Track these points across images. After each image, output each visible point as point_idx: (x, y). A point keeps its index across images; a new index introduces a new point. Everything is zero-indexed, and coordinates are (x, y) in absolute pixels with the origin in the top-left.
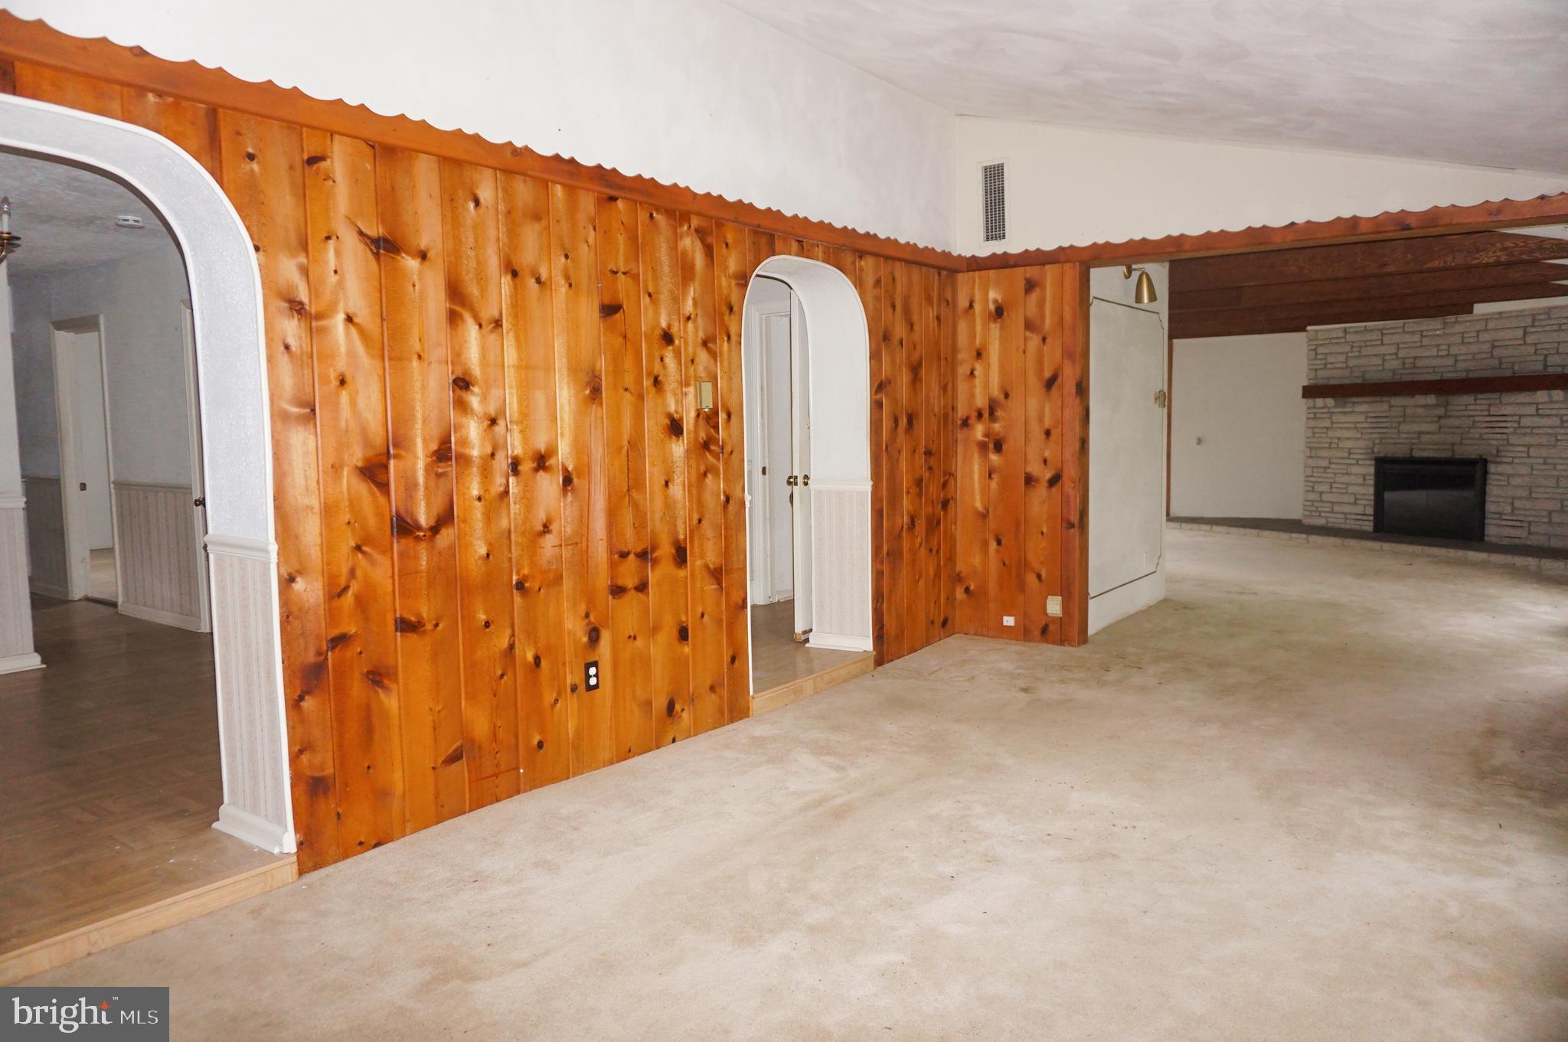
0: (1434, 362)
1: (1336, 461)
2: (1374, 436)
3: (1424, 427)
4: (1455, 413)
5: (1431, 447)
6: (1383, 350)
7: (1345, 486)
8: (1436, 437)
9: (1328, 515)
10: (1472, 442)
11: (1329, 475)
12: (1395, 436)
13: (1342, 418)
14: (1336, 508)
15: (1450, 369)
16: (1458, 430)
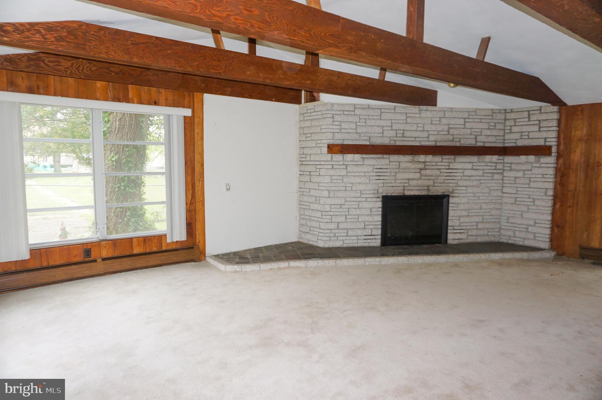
0: (414, 134)
1: (349, 199)
2: (379, 181)
3: (412, 176)
4: (430, 167)
5: (416, 188)
6: (382, 123)
7: (357, 217)
8: (420, 182)
9: (344, 238)
10: (439, 185)
11: (344, 210)
12: (393, 181)
13: (356, 169)
14: (350, 233)
15: (425, 139)
16: (432, 178)
